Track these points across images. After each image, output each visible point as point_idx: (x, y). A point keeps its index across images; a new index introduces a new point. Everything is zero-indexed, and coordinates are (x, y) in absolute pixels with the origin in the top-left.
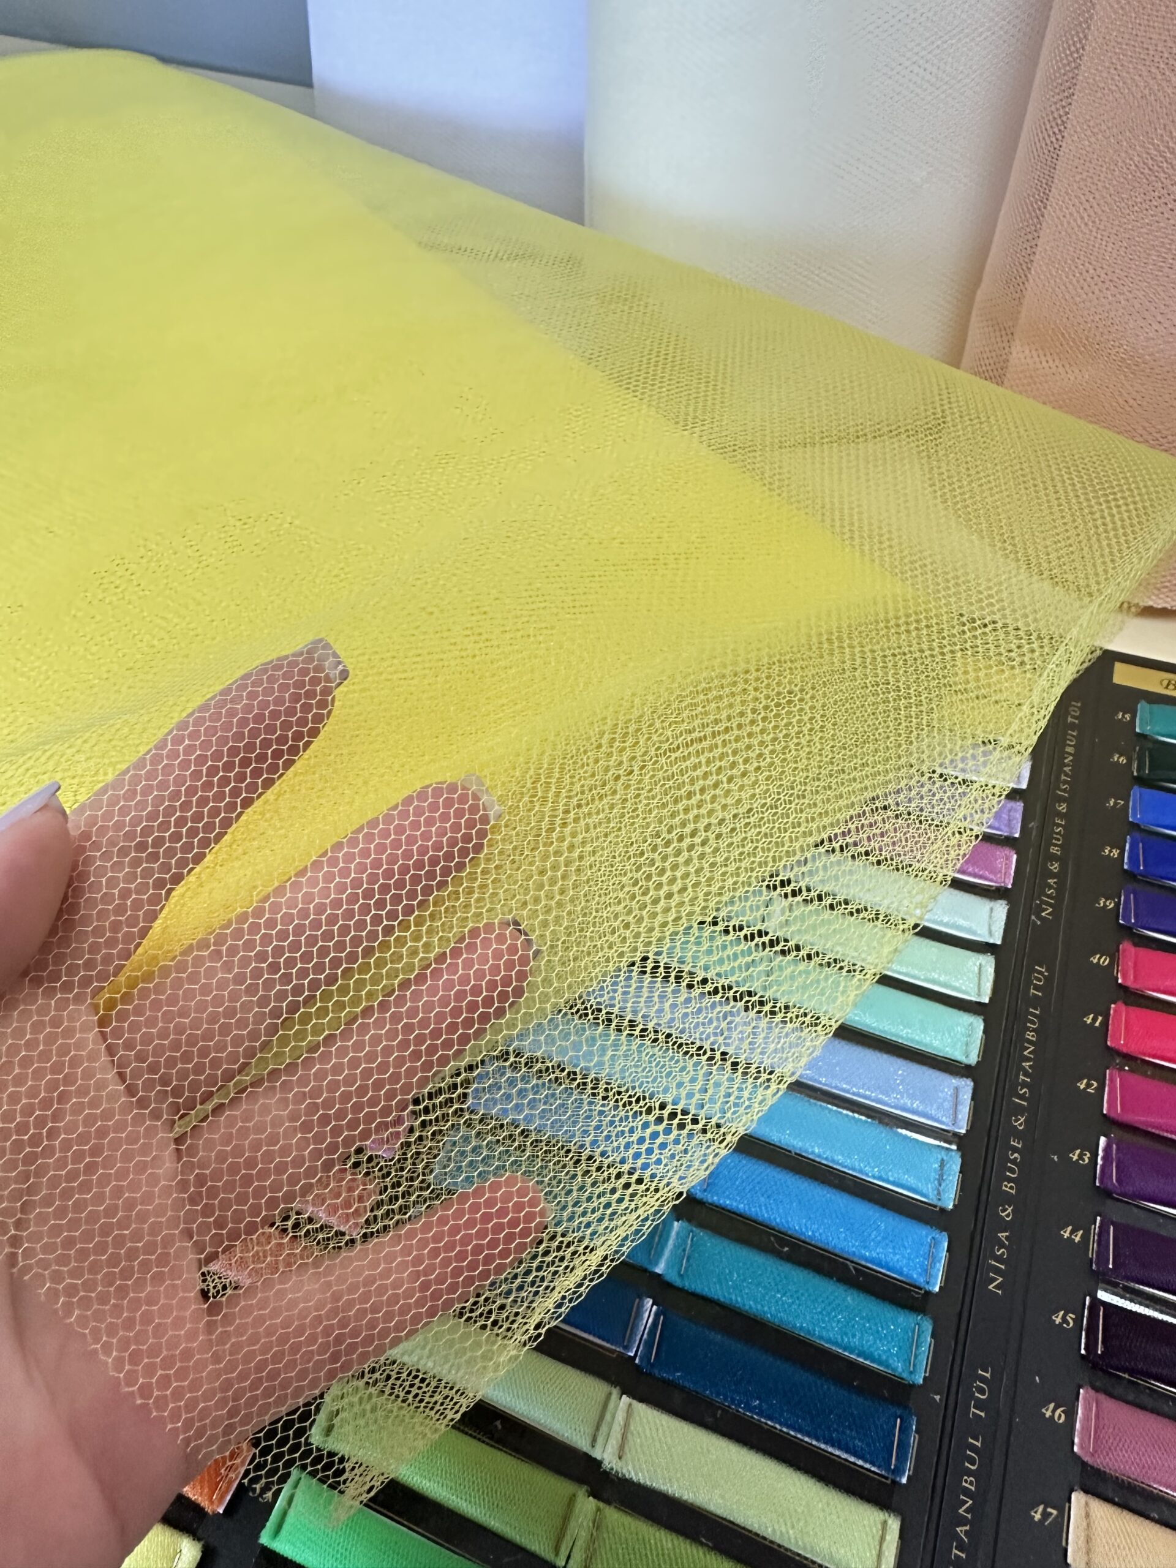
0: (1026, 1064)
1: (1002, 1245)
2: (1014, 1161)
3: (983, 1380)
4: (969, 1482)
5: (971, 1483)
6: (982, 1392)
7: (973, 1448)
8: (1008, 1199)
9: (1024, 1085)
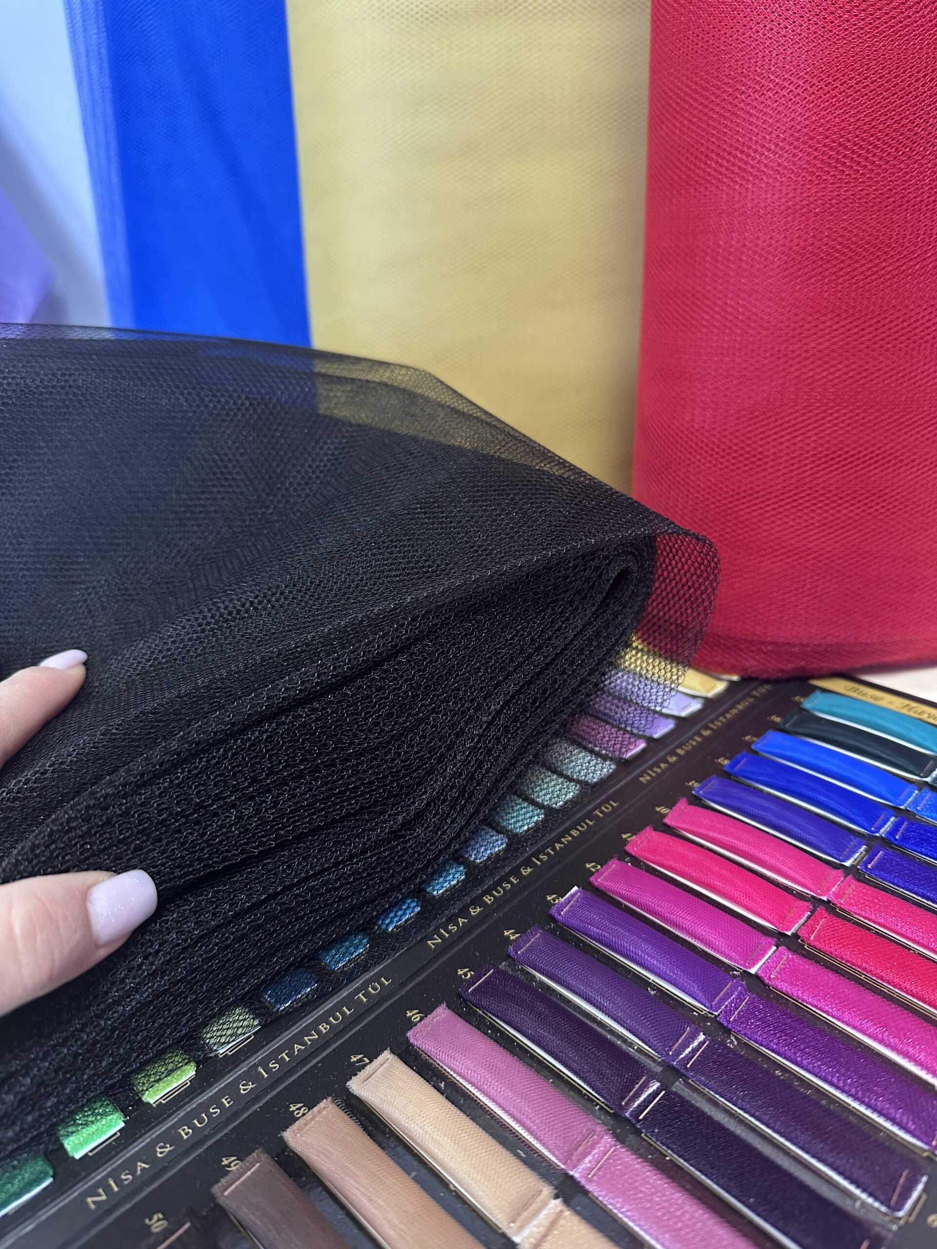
0: (558, 846)
1: (458, 925)
2: (504, 889)
3: (381, 984)
4: (324, 1028)
5: (325, 1029)
6: (375, 989)
7: (343, 1014)
8: (483, 904)
9: (548, 854)
